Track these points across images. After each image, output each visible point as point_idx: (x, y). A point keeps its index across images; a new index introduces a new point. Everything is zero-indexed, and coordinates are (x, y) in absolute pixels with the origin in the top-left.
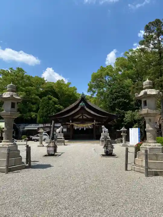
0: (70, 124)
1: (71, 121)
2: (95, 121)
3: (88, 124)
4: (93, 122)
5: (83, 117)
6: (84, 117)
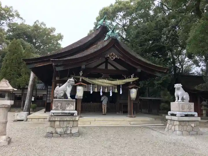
6: (110, 67)
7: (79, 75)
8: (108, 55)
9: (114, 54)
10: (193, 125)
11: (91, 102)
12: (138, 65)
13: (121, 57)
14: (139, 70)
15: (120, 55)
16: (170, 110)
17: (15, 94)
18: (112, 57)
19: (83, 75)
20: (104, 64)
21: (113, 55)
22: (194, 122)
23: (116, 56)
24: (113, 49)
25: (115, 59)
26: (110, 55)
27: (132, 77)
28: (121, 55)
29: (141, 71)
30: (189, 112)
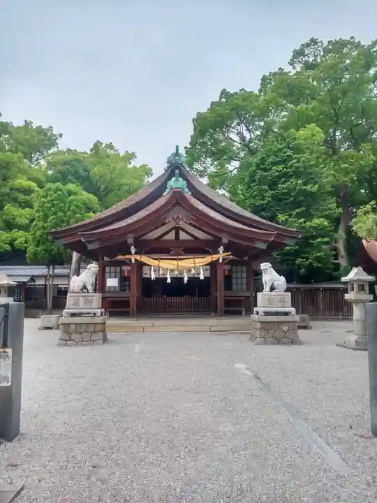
0: (130, 260)
1: (133, 250)
2: (221, 249)
3: (197, 260)
4: (217, 253)
5: (177, 234)
6: (183, 236)
7: (130, 253)
10: (285, 328)
12: (222, 231)
13: (192, 219)
14: (225, 240)
15: (190, 218)
16: (256, 306)
17: (58, 285)
18: (177, 221)
19: (136, 253)
20: (174, 232)
21: (178, 217)
22: (287, 324)
24: (177, 208)
27: (221, 252)
28: (192, 217)
29: (229, 240)
30: (280, 307)
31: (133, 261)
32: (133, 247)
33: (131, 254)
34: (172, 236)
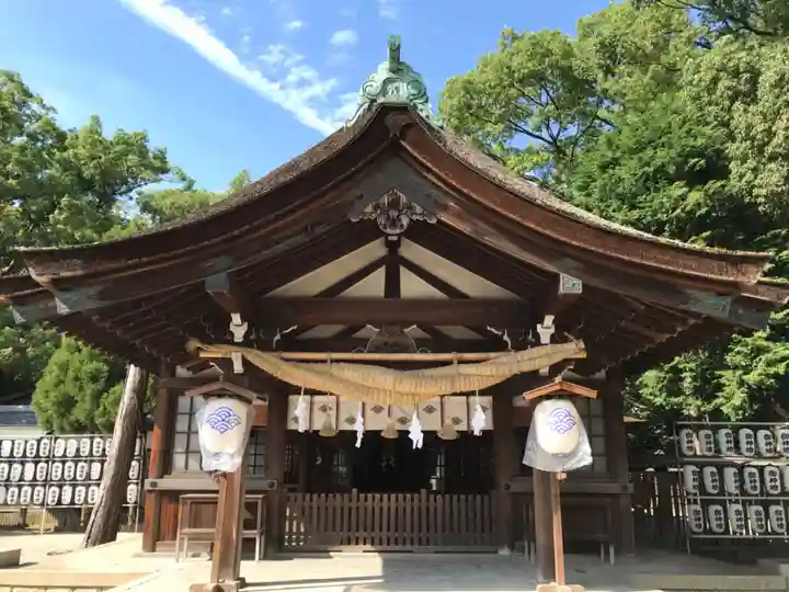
0: (226, 363)
1: (238, 328)
2: (546, 328)
4: (532, 342)
5: (393, 281)
6: (412, 286)
8: (369, 209)
9: (403, 199)
11: (355, 490)
13: (446, 209)
18: (393, 213)
21: (394, 204)
23: (419, 209)
25: (409, 225)
26: (376, 207)
31: (238, 368)
32: (236, 318)
33: (231, 342)
34: (374, 285)
